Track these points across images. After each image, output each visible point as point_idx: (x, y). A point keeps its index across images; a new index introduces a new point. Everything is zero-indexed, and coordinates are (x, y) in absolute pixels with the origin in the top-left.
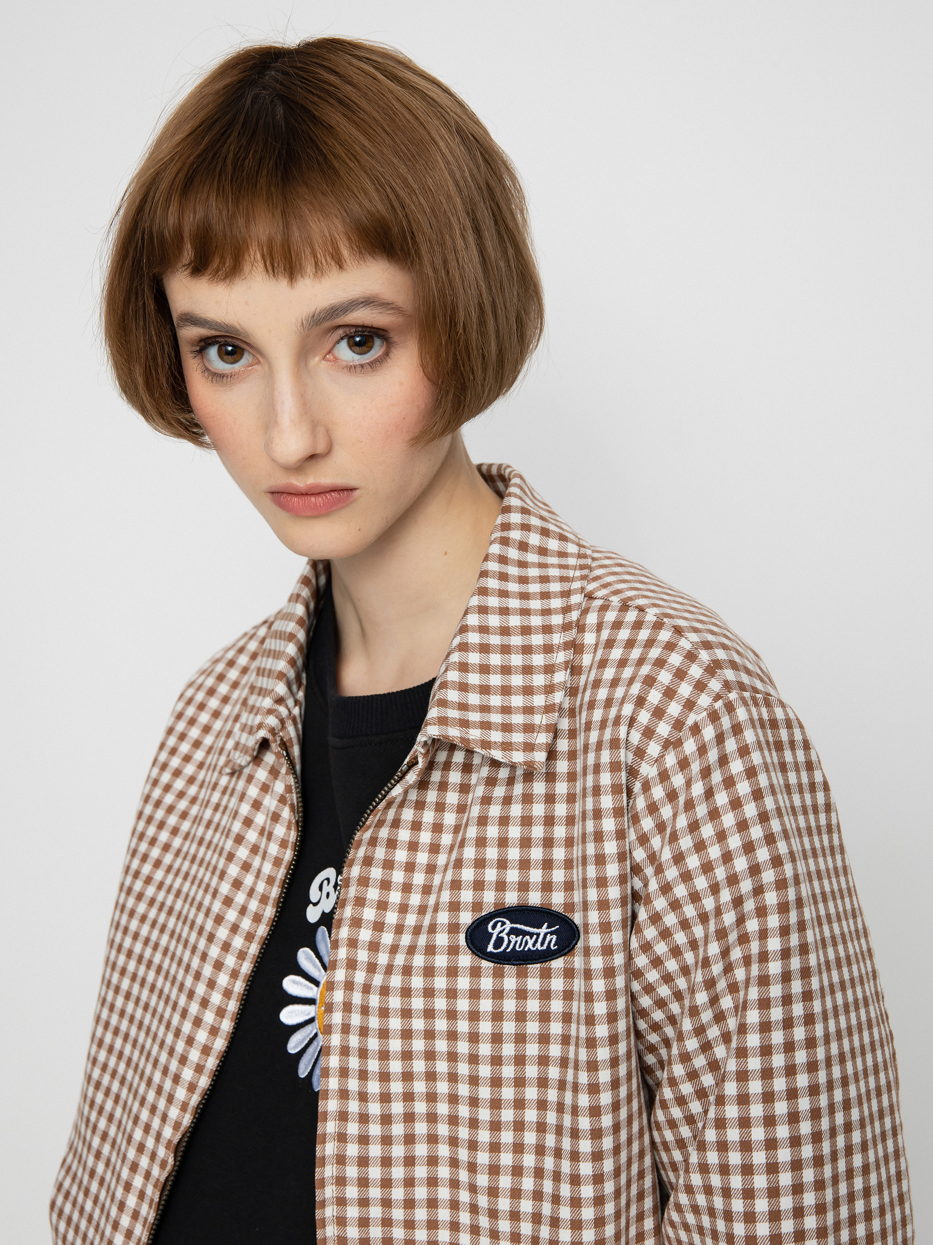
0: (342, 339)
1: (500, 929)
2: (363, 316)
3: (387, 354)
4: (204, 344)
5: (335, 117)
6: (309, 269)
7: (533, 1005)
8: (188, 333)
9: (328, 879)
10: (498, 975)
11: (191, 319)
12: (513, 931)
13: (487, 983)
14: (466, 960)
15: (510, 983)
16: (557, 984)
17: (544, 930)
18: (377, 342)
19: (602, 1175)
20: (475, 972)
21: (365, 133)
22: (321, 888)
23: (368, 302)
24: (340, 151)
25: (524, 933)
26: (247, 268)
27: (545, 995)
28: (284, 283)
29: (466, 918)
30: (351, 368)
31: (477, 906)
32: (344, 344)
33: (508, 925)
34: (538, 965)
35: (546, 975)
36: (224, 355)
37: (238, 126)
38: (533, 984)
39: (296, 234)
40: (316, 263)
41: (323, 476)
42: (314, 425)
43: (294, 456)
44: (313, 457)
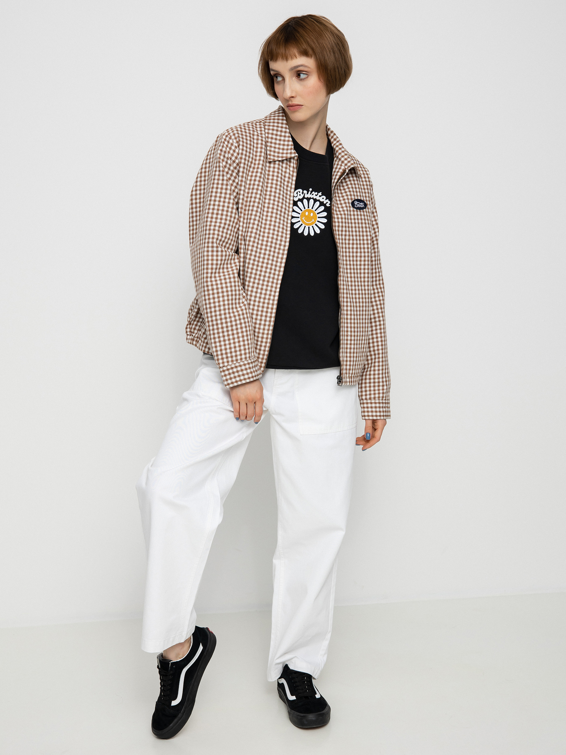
1: (356, 203)
3: (307, 77)
4: (276, 75)
6: (290, 58)
8: (273, 73)
9: (299, 192)
11: (273, 70)
12: (358, 203)
13: (356, 213)
15: (359, 213)
17: (362, 203)
20: (354, 211)
23: (302, 66)
26: (279, 59)
28: (285, 62)
29: (350, 201)
31: (351, 199)
33: (357, 202)
39: (287, 52)
41: (295, 101)
42: (292, 91)
43: (288, 97)
44: (293, 97)
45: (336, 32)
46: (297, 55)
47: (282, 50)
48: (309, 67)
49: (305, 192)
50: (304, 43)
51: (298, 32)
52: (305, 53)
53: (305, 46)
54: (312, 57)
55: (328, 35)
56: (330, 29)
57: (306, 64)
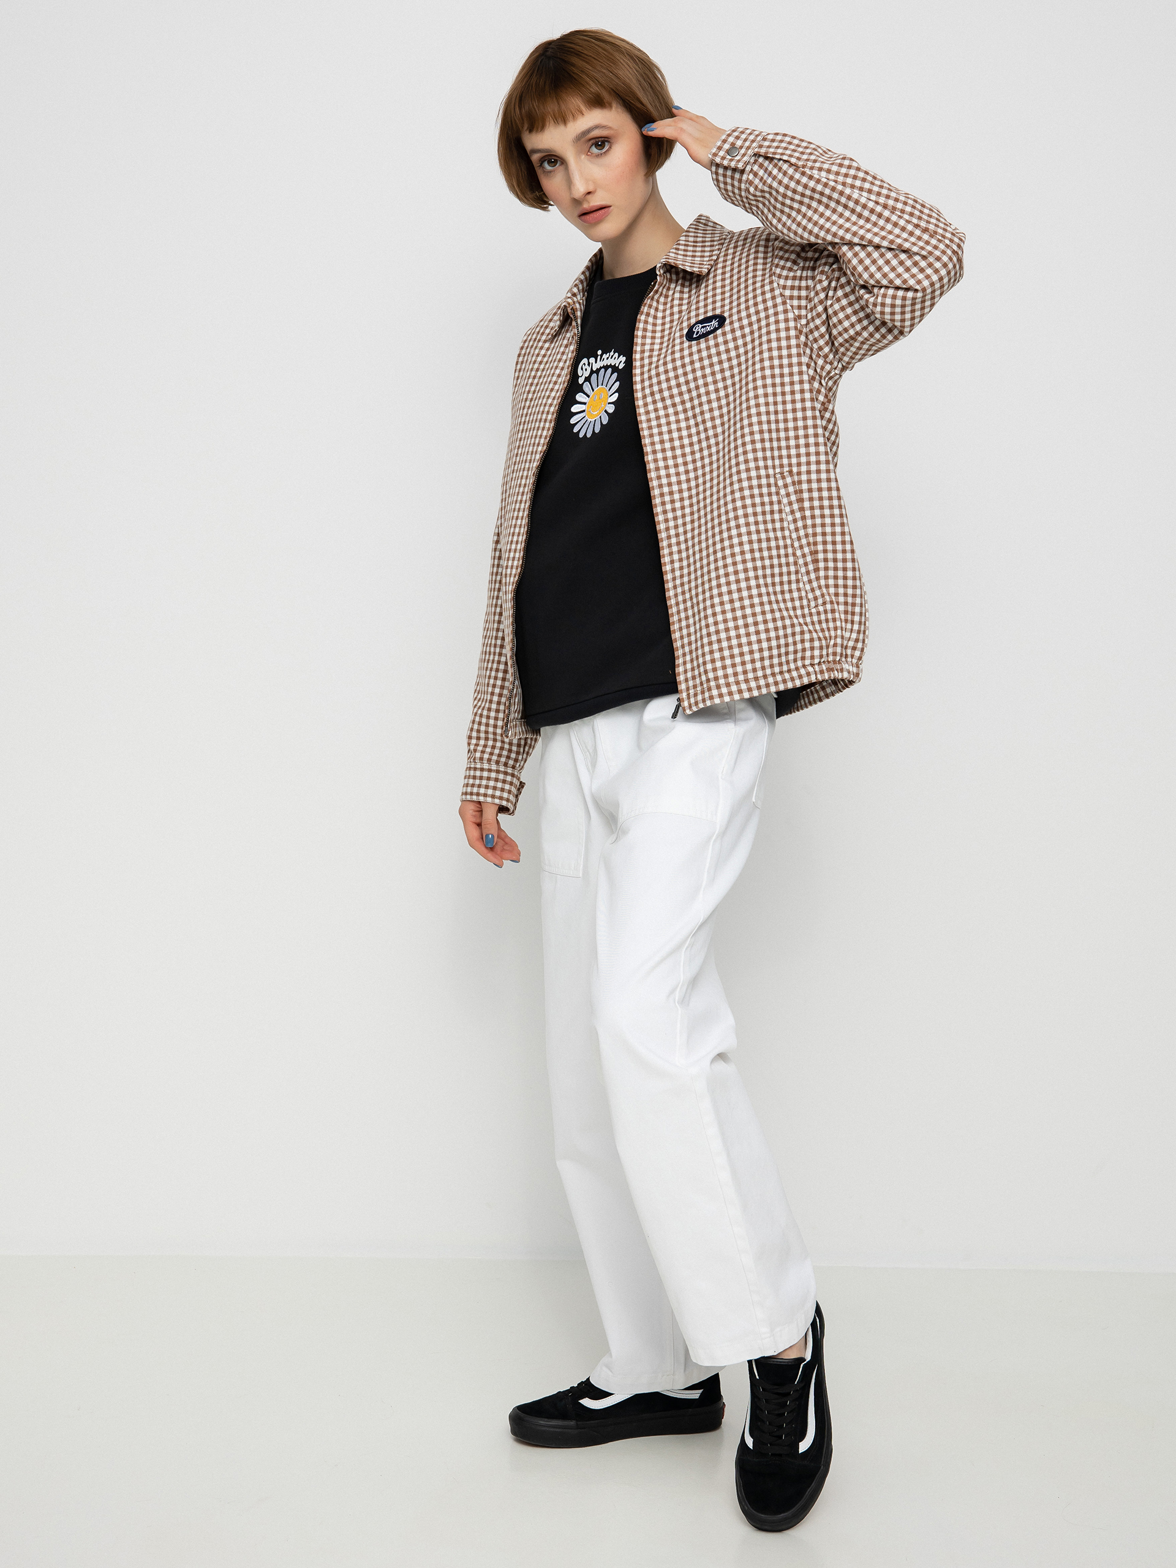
0: (592, 146)
1: (698, 329)
2: (596, 133)
3: (610, 147)
4: (542, 161)
5: (575, 60)
6: (571, 118)
7: (713, 351)
8: (535, 158)
9: (584, 364)
10: (698, 344)
11: (535, 151)
12: (702, 327)
13: (695, 349)
14: (686, 344)
15: (703, 345)
16: (720, 340)
17: (714, 322)
18: (606, 143)
19: (723, 414)
20: (690, 347)
21: (587, 63)
22: (582, 369)
23: (597, 127)
24: (576, 71)
25: (706, 326)
26: (547, 124)
27: (717, 345)
28: (562, 127)
29: (685, 330)
30: (598, 156)
31: (689, 324)
32: (594, 147)
33: (700, 326)
34: (712, 335)
35: (715, 337)
36: (550, 162)
37: (536, 72)
38: (712, 343)
39: (563, 107)
40: (573, 115)
41: (595, 201)
42: (587, 181)
43: (581, 194)
44: (589, 193)
45: (637, 52)
46: (583, 108)
47: (551, 107)
48: (610, 128)
49: (592, 360)
50: (591, 83)
51: (573, 65)
52: (597, 102)
53: (594, 88)
54: (610, 106)
55: (624, 61)
56: (626, 49)
57: (604, 123)
